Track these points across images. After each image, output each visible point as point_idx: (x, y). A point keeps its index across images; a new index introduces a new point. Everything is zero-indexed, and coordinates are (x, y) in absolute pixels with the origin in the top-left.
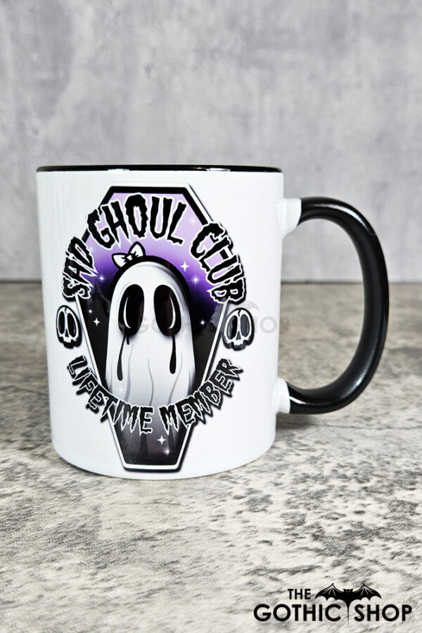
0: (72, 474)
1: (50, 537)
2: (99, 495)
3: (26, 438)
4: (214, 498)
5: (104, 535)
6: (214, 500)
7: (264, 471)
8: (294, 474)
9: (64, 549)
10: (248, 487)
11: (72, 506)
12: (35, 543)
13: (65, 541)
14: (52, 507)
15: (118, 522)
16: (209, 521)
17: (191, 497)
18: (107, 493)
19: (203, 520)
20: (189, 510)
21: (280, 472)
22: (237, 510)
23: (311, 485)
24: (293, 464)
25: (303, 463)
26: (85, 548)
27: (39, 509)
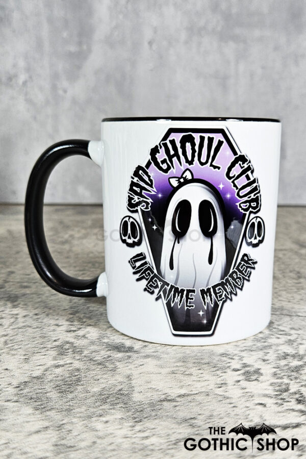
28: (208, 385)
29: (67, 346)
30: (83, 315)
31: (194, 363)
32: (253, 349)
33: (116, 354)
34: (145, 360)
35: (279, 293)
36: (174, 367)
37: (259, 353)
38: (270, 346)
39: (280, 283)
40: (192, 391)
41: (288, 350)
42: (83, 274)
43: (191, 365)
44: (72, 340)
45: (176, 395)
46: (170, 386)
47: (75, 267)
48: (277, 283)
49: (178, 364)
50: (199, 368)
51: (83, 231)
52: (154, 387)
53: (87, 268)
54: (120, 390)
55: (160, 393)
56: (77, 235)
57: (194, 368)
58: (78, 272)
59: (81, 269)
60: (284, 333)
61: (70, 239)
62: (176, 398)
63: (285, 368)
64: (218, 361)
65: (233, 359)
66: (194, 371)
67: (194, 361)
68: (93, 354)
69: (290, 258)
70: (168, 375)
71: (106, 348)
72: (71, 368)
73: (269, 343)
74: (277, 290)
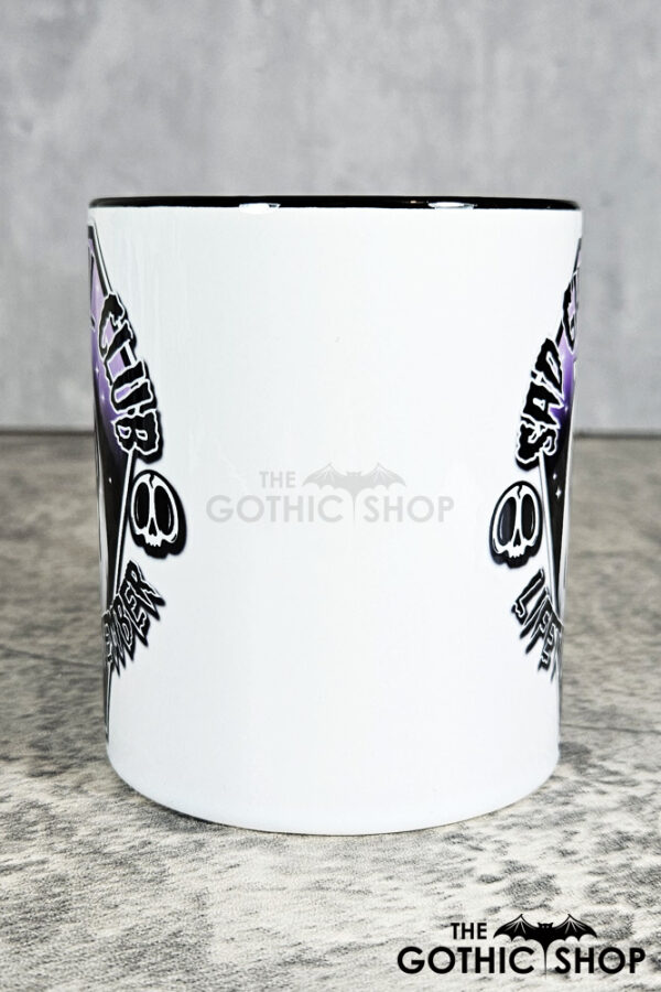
0: (141, 828)
1: (110, 956)
2: (200, 872)
3: (40, 753)
4: (438, 880)
5: (219, 953)
6: (439, 885)
7: (535, 827)
8: (598, 832)
9: (142, 981)
10: (506, 858)
11: (148, 893)
12: (81, 967)
13: (141, 963)
14: (109, 895)
15: (246, 927)
16: (432, 928)
17: (391, 878)
18: (218, 867)
19: (420, 926)
20: (389, 904)
21: (569, 828)
22: (488, 907)
23: (637, 856)
24: (593, 811)
25: (615, 809)
26: (186, 979)
27: (82, 898)
28: (414, 921)
29: (32, 815)
30: (75, 730)
31: (376, 860)
32: (534, 823)
33: (164, 837)
34: (242, 853)
35: (605, 672)
36: (320, 871)
37: (550, 832)
38: (579, 816)
39: (607, 643)
40: (368, 936)
41: (630, 824)
42: (75, 620)
43: (367, 866)
44: (45, 799)
45: (325, 949)
46: (310, 924)
47: (54, 600)
48: (599, 645)
49: (332, 864)
50: (386, 875)
51: (76, 504)
52: (265, 925)
53: (86, 604)
54: (174, 934)
55: (283, 942)
56: (59, 515)
57: (377, 876)
58: (62, 614)
59: (72, 605)
60: (618, 778)
61: (41, 524)
62: (327, 957)
63: (620, 874)
64: (441, 854)
65: (481, 850)
66: (374, 881)
67: (377, 855)
68: (103, 836)
69: (633, 577)
70: (303, 894)
71: (138, 819)
72: (43, 875)
73: (577, 806)
74: (600, 662)
